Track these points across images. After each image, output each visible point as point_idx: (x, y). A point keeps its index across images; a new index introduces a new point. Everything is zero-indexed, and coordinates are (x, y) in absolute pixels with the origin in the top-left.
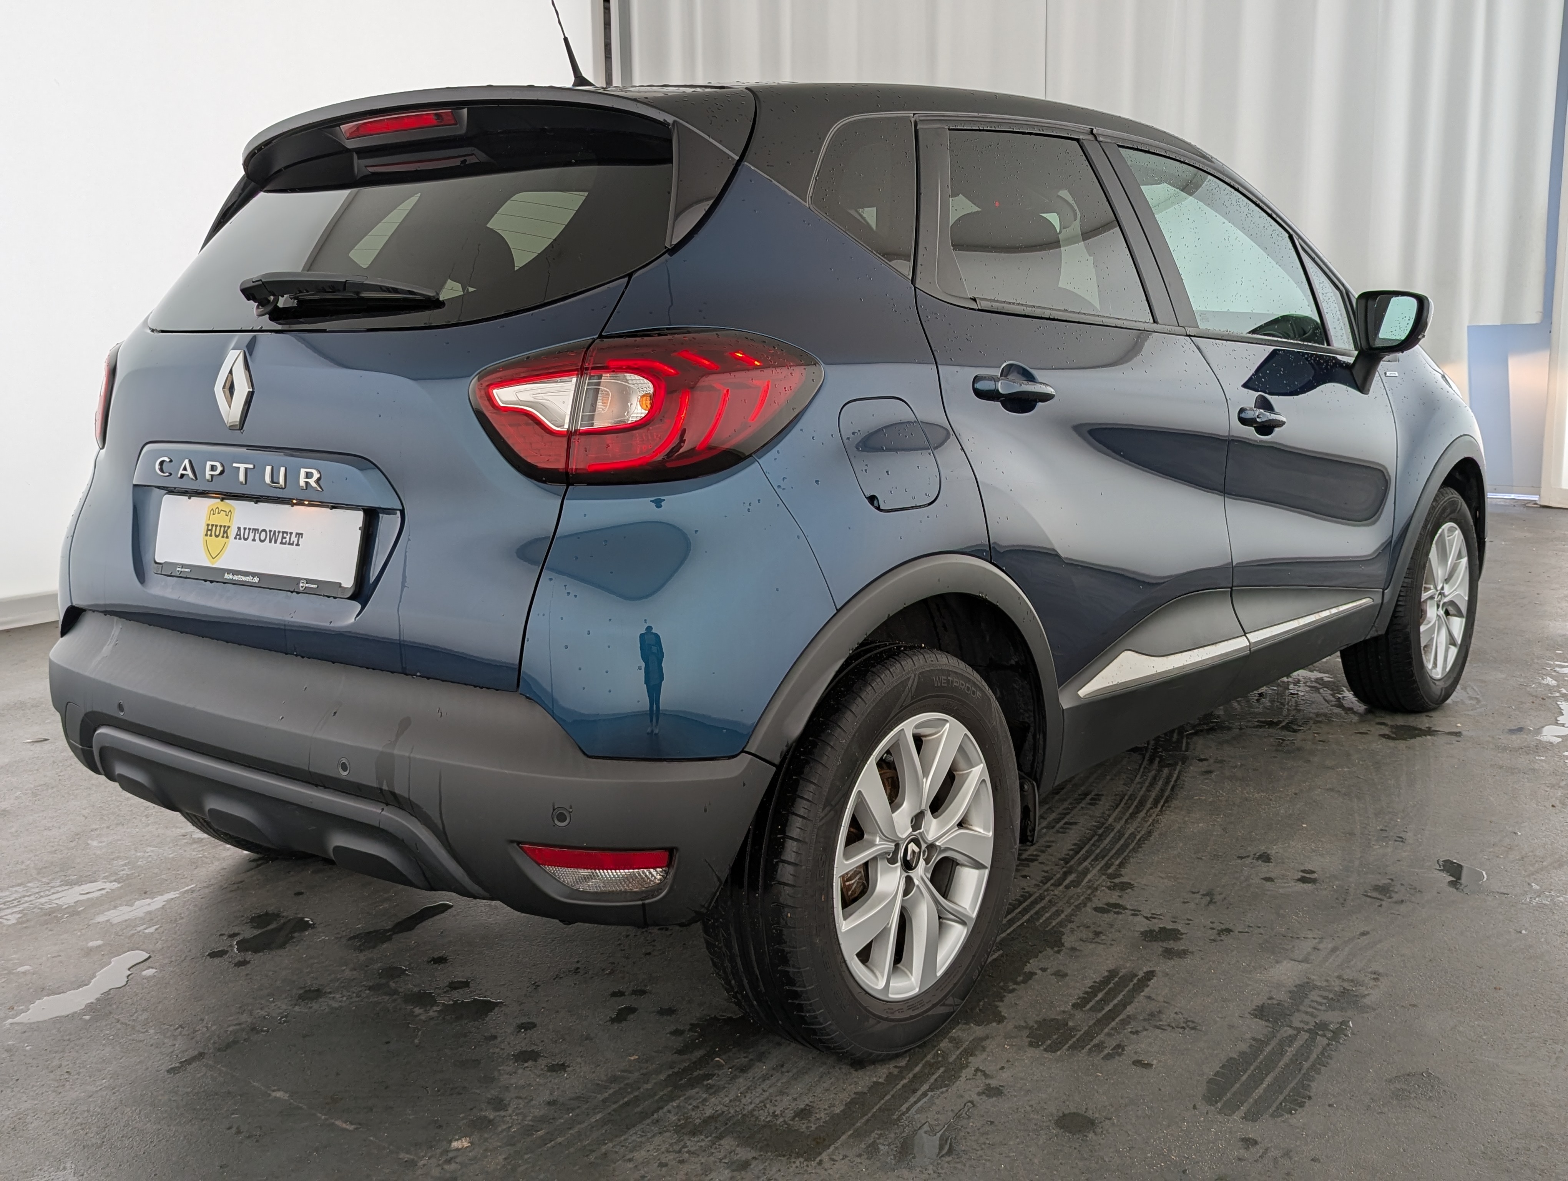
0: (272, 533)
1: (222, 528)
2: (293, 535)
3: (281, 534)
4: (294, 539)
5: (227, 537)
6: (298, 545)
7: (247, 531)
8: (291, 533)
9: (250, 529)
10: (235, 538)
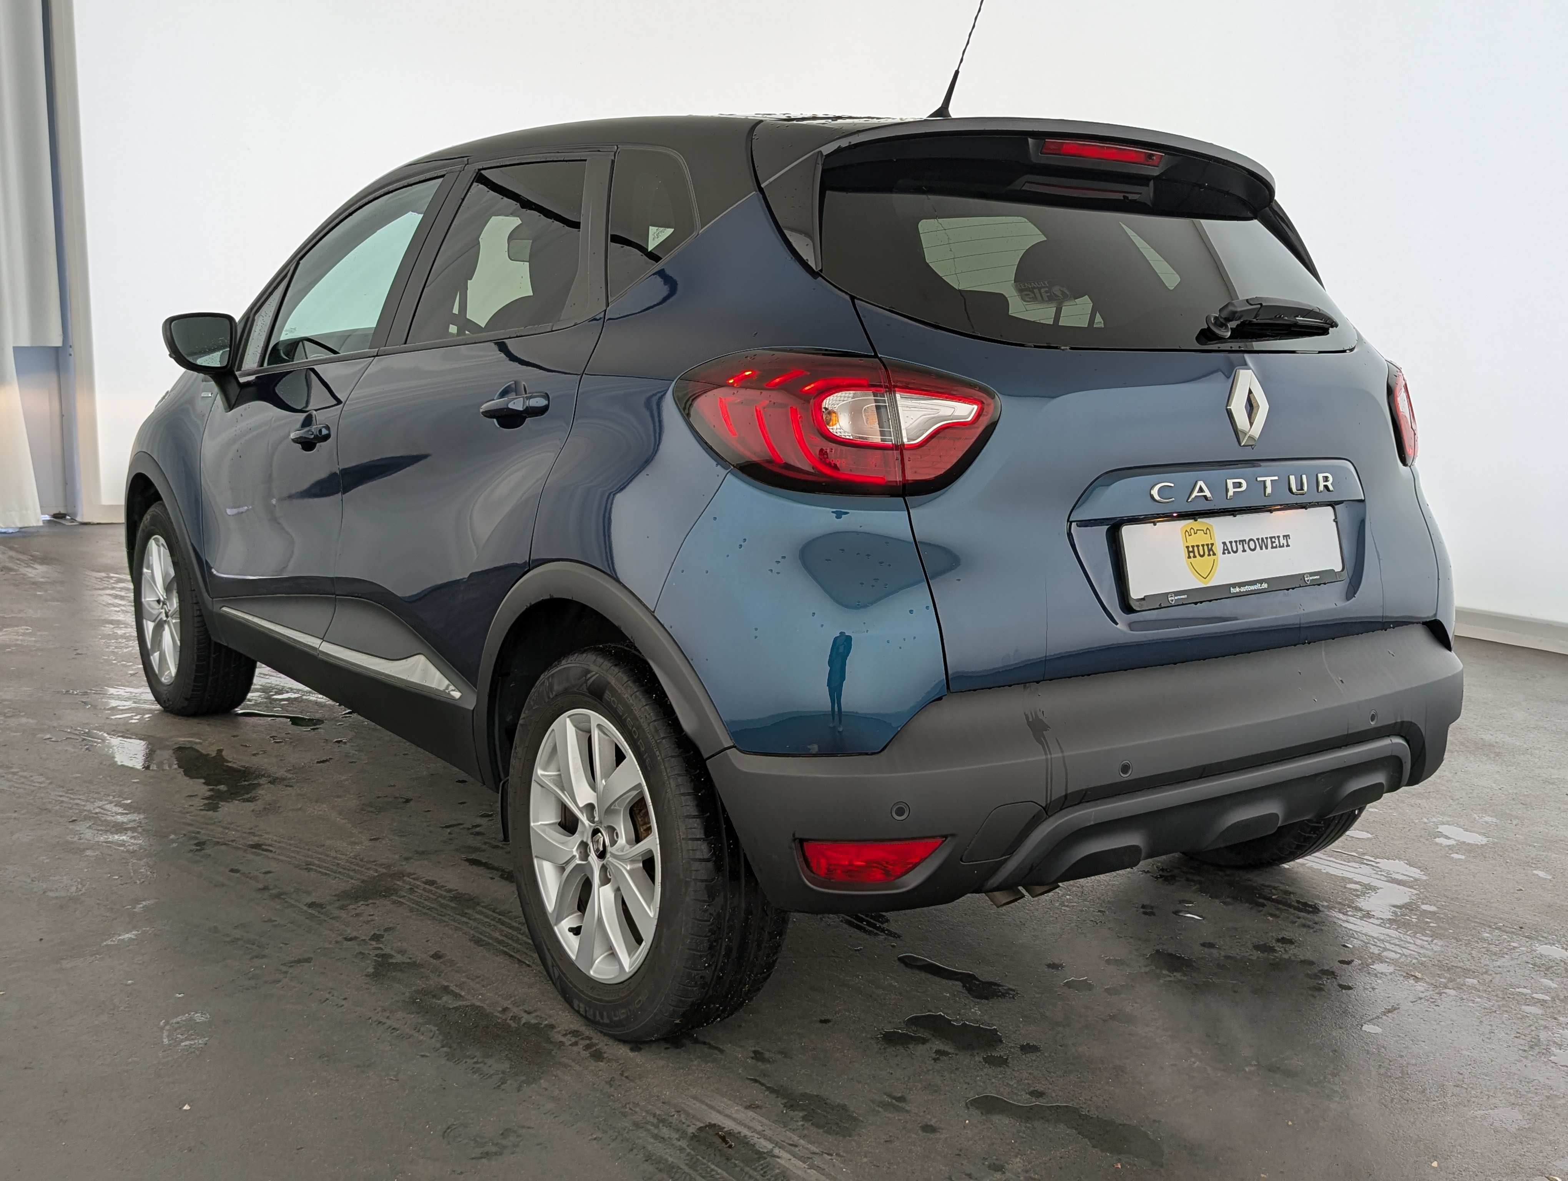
0: (1260, 541)
1: (1206, 547)
2: (1281, 538)
3: (1269, 540)
4: (1283, 541)
5: (1214, 554)
6: (1288, 546)
7: (1234, 544)
8: (1279, 537)
9: (1236, 542)
10: (1224, 553)
